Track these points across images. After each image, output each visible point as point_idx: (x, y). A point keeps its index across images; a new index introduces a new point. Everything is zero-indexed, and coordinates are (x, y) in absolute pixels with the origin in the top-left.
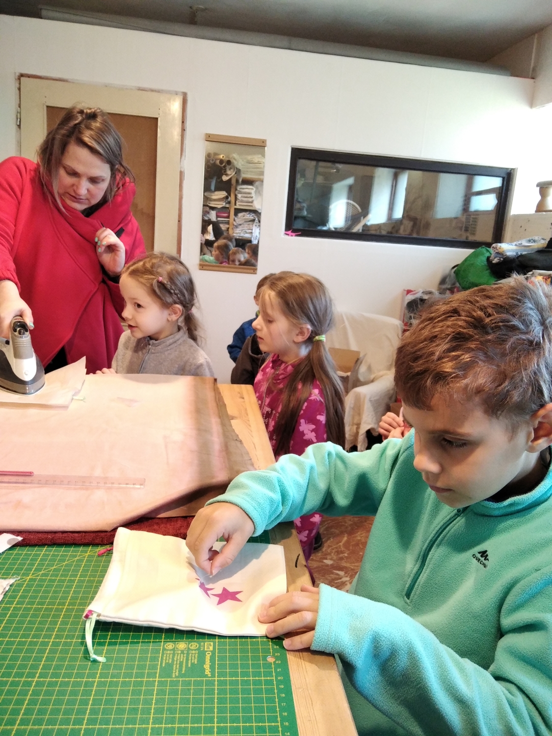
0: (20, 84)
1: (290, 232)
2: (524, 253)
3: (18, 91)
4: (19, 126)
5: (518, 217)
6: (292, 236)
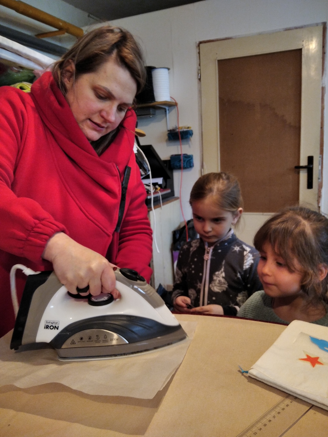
0: (199, 49)
3: (198, 55)
4: (200, 79)
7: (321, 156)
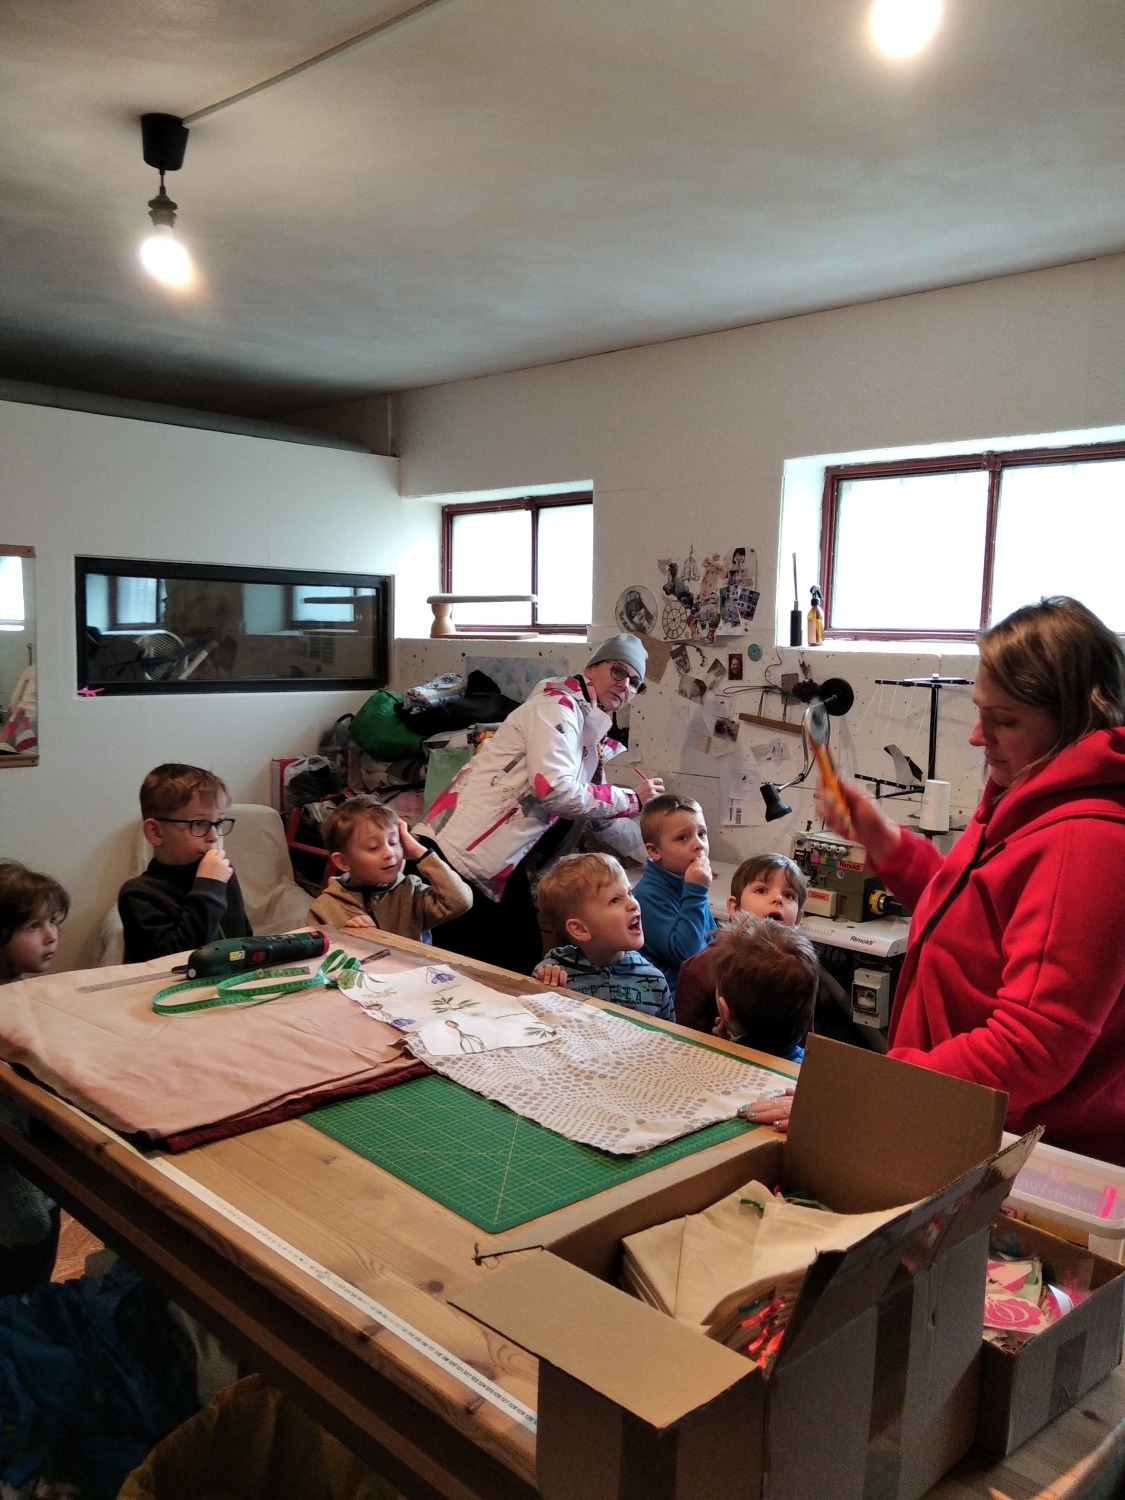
1: (85, 689)
2: (447, 698)
5: (407, 643)
6: (91, 695)
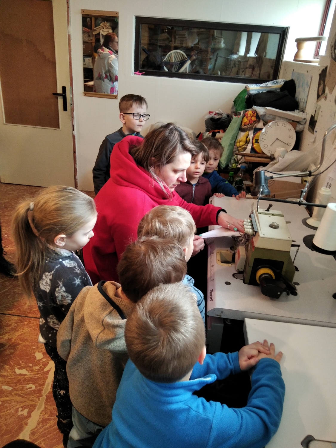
1: (137, 72)
6: (139, 75)
7: (71, 87)
